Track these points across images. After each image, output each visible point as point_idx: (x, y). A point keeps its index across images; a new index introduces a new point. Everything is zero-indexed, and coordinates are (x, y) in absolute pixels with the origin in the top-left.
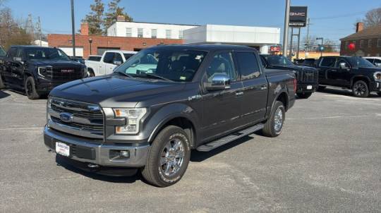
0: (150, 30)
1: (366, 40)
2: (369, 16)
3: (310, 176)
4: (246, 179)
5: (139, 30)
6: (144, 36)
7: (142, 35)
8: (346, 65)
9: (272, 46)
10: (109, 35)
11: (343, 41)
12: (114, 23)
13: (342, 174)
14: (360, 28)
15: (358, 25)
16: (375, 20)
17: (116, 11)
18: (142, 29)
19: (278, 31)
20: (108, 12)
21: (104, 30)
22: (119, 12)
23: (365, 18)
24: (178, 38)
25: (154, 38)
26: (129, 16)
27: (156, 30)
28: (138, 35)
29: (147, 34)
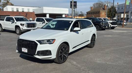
2: (94, 5)
3: (95, 59)
4: (75, 63)
5: (17, 9)
6: (19, 11)
7: (18, 11)
9: (65, 14)
10: (4, 10)
11: (87, 13)
12: (6, 6)
13: (105, 57)
15: (91, 8)
17: (6, 2)
18: (18, 8)
19: (68, 9)
20: (3, 2)
21: (2, 9)
22: (8, 2)
23: (93, 6)
25: (23, 12)
26: (12, 4)
27: (24, 9)
28: (17, 11)
29: (20, 10)
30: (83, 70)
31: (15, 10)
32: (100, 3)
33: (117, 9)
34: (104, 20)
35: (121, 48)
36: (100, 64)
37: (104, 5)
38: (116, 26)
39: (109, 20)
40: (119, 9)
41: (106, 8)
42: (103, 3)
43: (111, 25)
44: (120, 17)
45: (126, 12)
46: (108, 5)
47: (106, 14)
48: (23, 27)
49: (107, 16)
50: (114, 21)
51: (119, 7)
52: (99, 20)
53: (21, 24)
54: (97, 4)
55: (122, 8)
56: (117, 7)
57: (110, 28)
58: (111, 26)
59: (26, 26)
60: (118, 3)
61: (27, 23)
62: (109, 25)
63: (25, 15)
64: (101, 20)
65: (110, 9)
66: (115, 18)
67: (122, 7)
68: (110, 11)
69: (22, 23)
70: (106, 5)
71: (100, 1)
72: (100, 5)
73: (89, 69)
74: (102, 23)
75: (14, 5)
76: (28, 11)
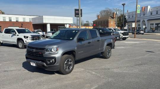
0: (15, 18)
1: (101, 22)
4: (94, 73)
5: (9, 18)
7: (11, 20)
8: (102, 31)
9: (70, 24)
11: (94, 22)
14: (99, 17)
16: (103, 14)
18: (11, 18)
19: (72, 18)
23: (100, 14)
24: (29, 21)
25: (17, 21)
26: (2, 12)
27: (18, 18)
28: (9, 20)
29: (14, 20)
30: (103, 78)
31: (7, 20)
32: (107, 11)
33: (127, 17)
34: (114, 31)
35: (135, 58)
36: (117, 72)
37: (112, 13)
38: (128, 37)
39: (120, 31)
40: (129, 17)
41: (114, 16)
42: (111, 10)
43: (122, 35)
44: (131, 27)
45: (137, 21)
46: (117, 13)
47: (115, 24)
48: (27, 40)
49: (117, 26)
50: (125, 31)
51: (129, 16)
52: (109, 30)
53: (25, 37)
54: (104, 11)
55: (133, 17)
56: (128, 16)
57: (122, 39)
58: (123, 37)
59: (31, 38)
60: (128, 11)
61: (31, 35)
62: (120, 36)
63: (21, 25)
64: (112, 30)
65: (120, 17)
66: (126, 28)
67: (133, 15)
68: (120, 20)
69: (25, 35)
70: (115, 13)
71: (108, 9)
72: (108, 12)
73: (108, 77)
74: (113, 34)
75: (5, 14)
76: (24, 21)
